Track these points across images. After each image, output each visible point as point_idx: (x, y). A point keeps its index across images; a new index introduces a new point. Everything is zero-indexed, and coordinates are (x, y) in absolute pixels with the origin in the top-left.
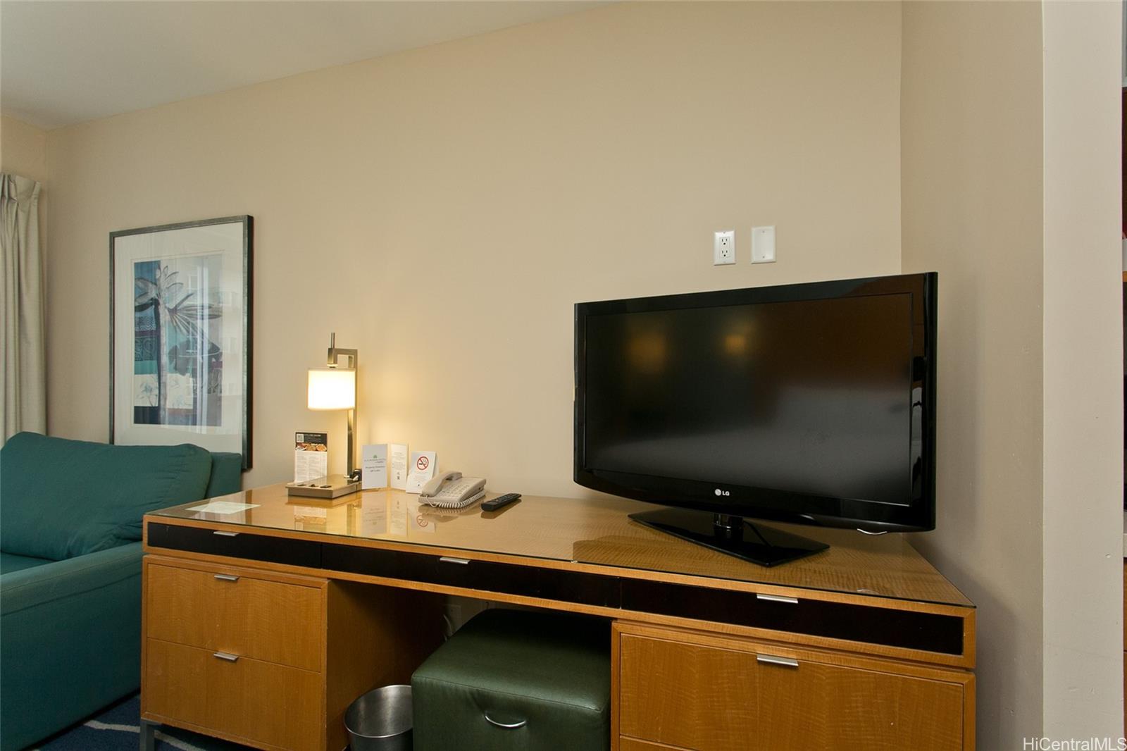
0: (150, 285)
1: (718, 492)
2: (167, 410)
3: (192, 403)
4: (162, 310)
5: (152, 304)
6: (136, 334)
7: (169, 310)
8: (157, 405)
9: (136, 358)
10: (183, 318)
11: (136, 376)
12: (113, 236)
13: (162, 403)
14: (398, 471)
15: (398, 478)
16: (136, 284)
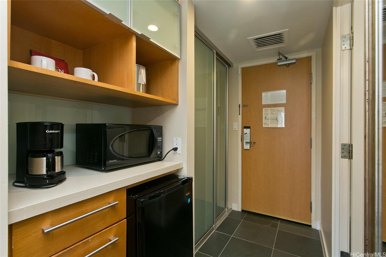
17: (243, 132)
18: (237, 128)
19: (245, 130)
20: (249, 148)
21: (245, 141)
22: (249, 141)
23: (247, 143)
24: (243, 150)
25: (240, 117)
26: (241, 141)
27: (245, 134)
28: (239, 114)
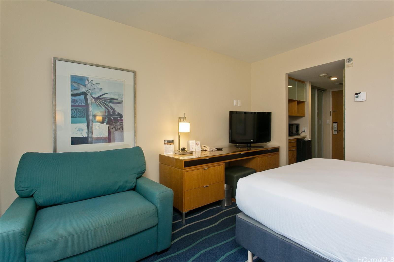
0: (82, 86)
1: (251, 140)
2: (93, 138)
3: (107, 134)
4: (88, 97)
5: (82, 94)
6: (72, 106)
7: (94, 98)
8: (87, 136)
9: (71, 116)
10: (102, 102)
11: (72, 124)
12: (55, 59)
13: (90, 135)
14: (192, 147)
15: (192, 148)
16: (71, 84)
17: (333, 125)
18: (329, 123)
19: (334, 124)
20: (336, 134)
21: (334, 130)
22: (336, 130)
23: (335, 131)
24: (333, 135)
25: (331, 117)
26: (332, 130)
27: (334, 126)
28: (331, 116)
